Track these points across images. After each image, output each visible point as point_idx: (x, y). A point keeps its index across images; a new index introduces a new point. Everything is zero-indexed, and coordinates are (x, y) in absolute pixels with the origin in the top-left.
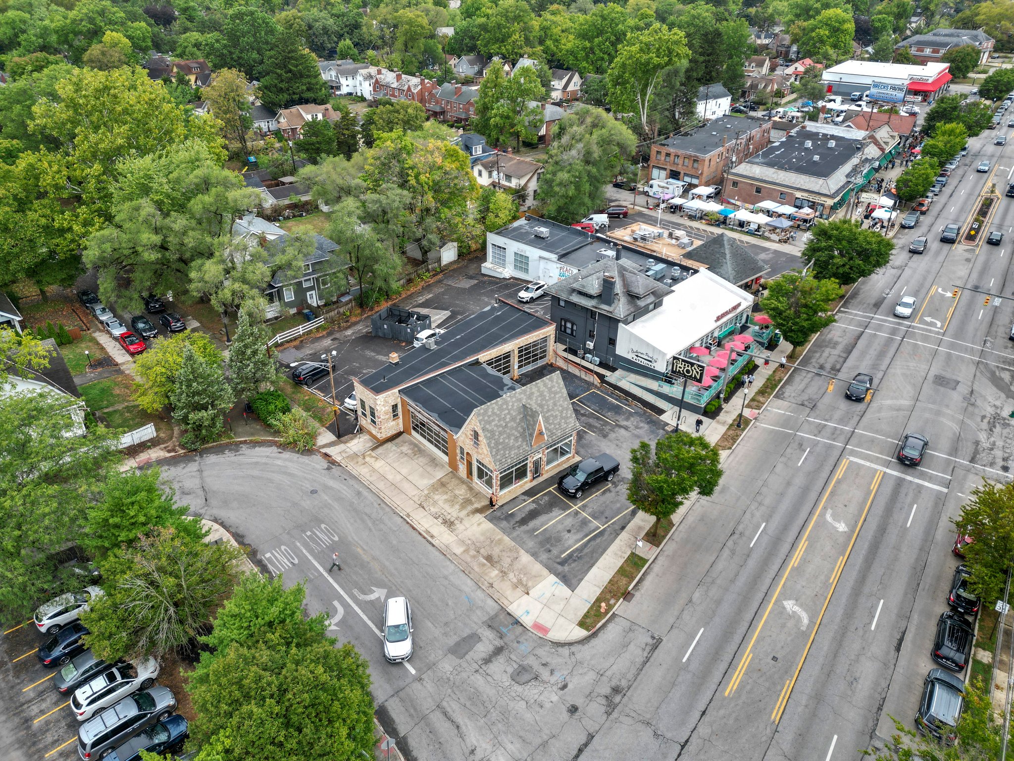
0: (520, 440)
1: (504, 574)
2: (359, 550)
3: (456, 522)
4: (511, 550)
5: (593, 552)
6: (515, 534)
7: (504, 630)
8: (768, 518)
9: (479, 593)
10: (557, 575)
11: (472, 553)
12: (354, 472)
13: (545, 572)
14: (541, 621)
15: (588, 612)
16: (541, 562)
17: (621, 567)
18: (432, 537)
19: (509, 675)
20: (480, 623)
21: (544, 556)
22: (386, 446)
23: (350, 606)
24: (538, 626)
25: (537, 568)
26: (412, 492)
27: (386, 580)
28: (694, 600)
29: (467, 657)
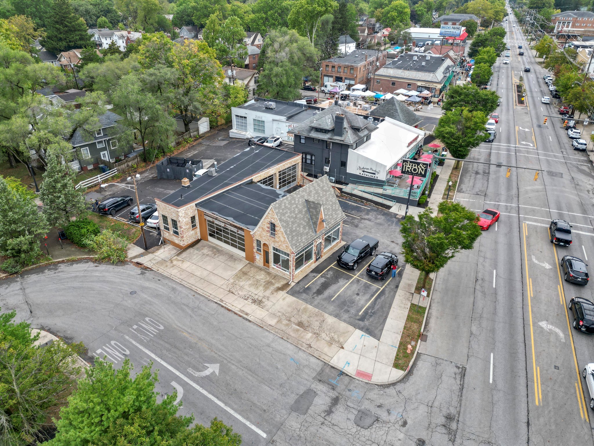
0: (307, 228)
1: (317, 335)
2: (185, 334)
3: (264, 300)
4: (316, 315)
5: (382, 307)
6: (316, 303)
7: (334, 382)
8: (496, 267)
9: (301, 354)
10: (361, 329)
11: (285, 322)
12: (165, 274)
13: (351, 328)
14: (362, 369)
15: (397, 355)
16: (345, 321)
17: (408, 316)
18: (247, 314)
19: (352, 421)
20: (311, 379)
21: (346, 316)
22: (188, 251)
23: (188, 384)
24: (360, 373)
25: (343, 326)
26: (220, 282)
27: (216, 356)
28: (474, 332)
29: (310, 411)
